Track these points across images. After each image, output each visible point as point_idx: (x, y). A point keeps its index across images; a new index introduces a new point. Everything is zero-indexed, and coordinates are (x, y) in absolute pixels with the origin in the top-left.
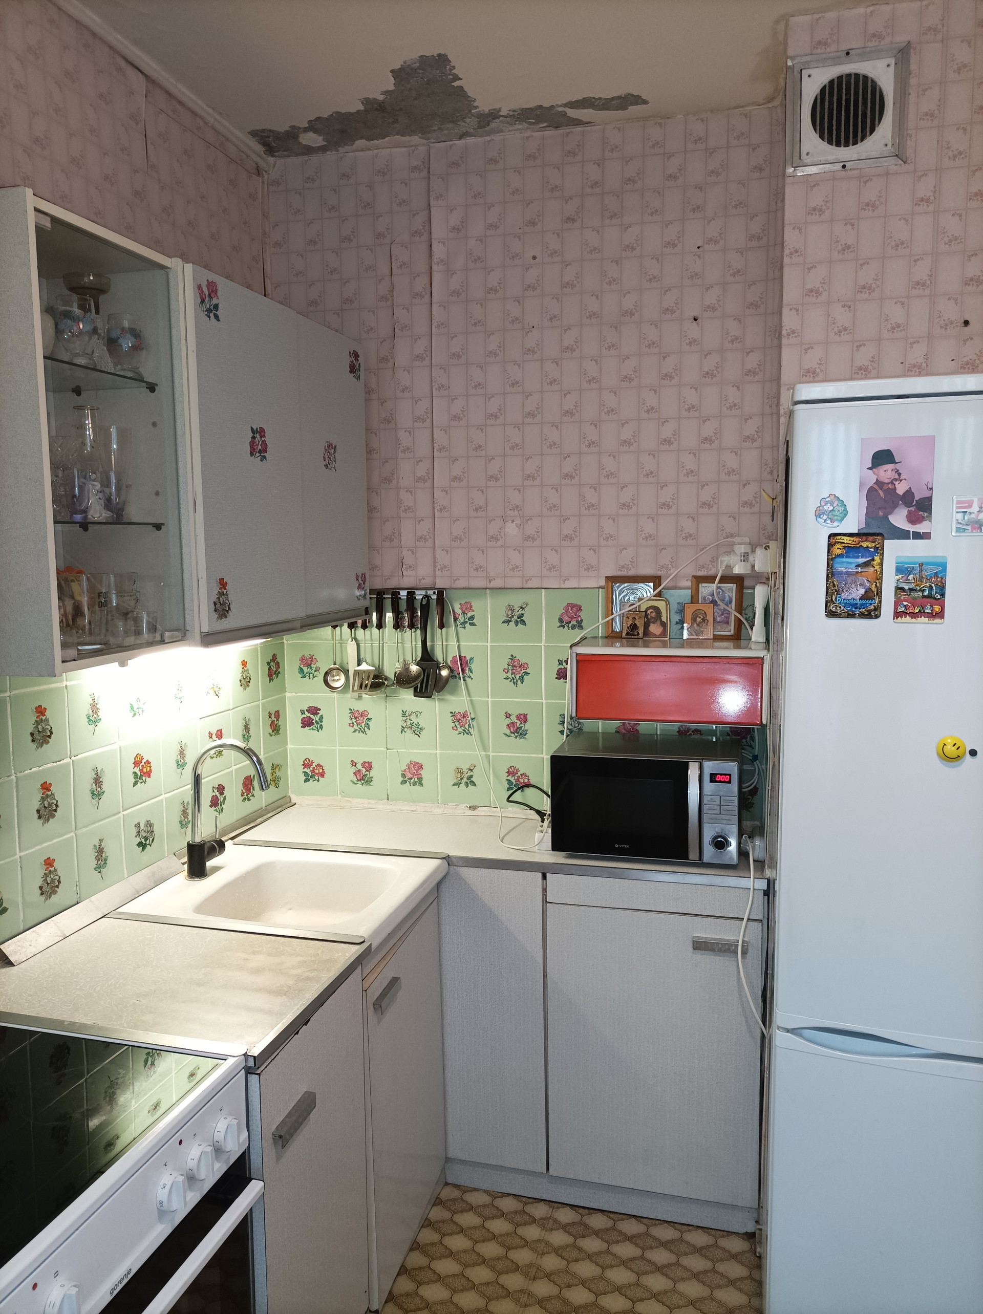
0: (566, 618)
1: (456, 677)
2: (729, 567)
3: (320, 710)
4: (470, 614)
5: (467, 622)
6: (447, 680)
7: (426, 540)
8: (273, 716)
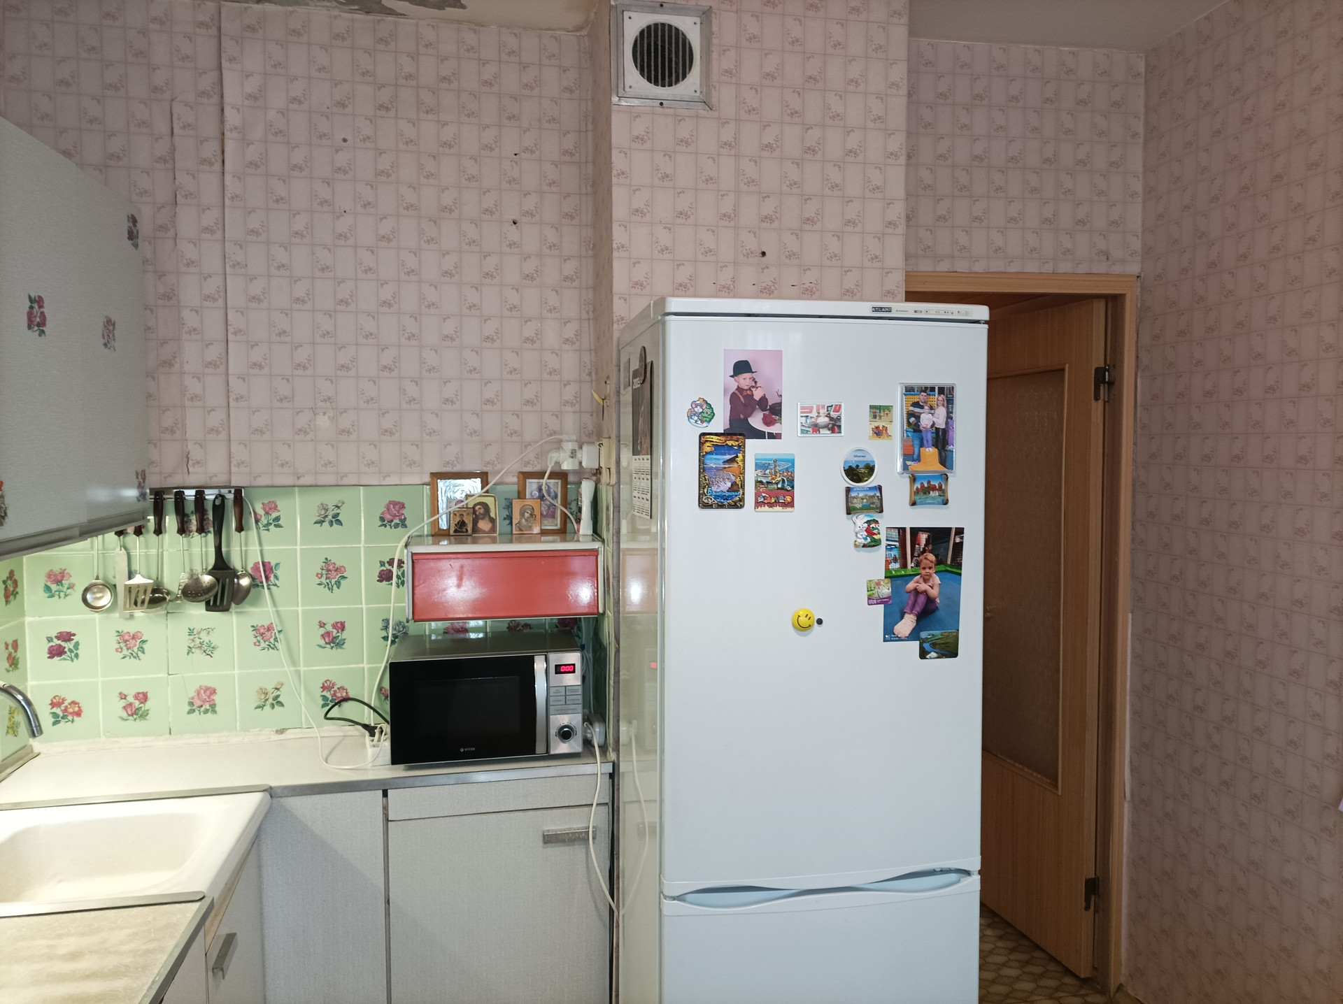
0: (388, 517)
1: (258, 586)
2: (558, 464)
3: (74, 635)
4: (274, 515)
5: (271, 524)
6: (247, 591)
7: (218, 432)
8: (10, 647)
